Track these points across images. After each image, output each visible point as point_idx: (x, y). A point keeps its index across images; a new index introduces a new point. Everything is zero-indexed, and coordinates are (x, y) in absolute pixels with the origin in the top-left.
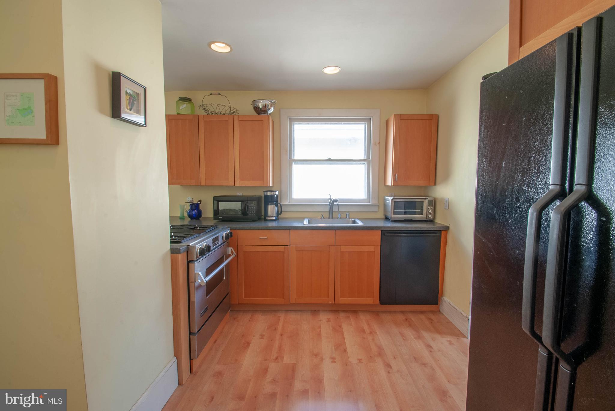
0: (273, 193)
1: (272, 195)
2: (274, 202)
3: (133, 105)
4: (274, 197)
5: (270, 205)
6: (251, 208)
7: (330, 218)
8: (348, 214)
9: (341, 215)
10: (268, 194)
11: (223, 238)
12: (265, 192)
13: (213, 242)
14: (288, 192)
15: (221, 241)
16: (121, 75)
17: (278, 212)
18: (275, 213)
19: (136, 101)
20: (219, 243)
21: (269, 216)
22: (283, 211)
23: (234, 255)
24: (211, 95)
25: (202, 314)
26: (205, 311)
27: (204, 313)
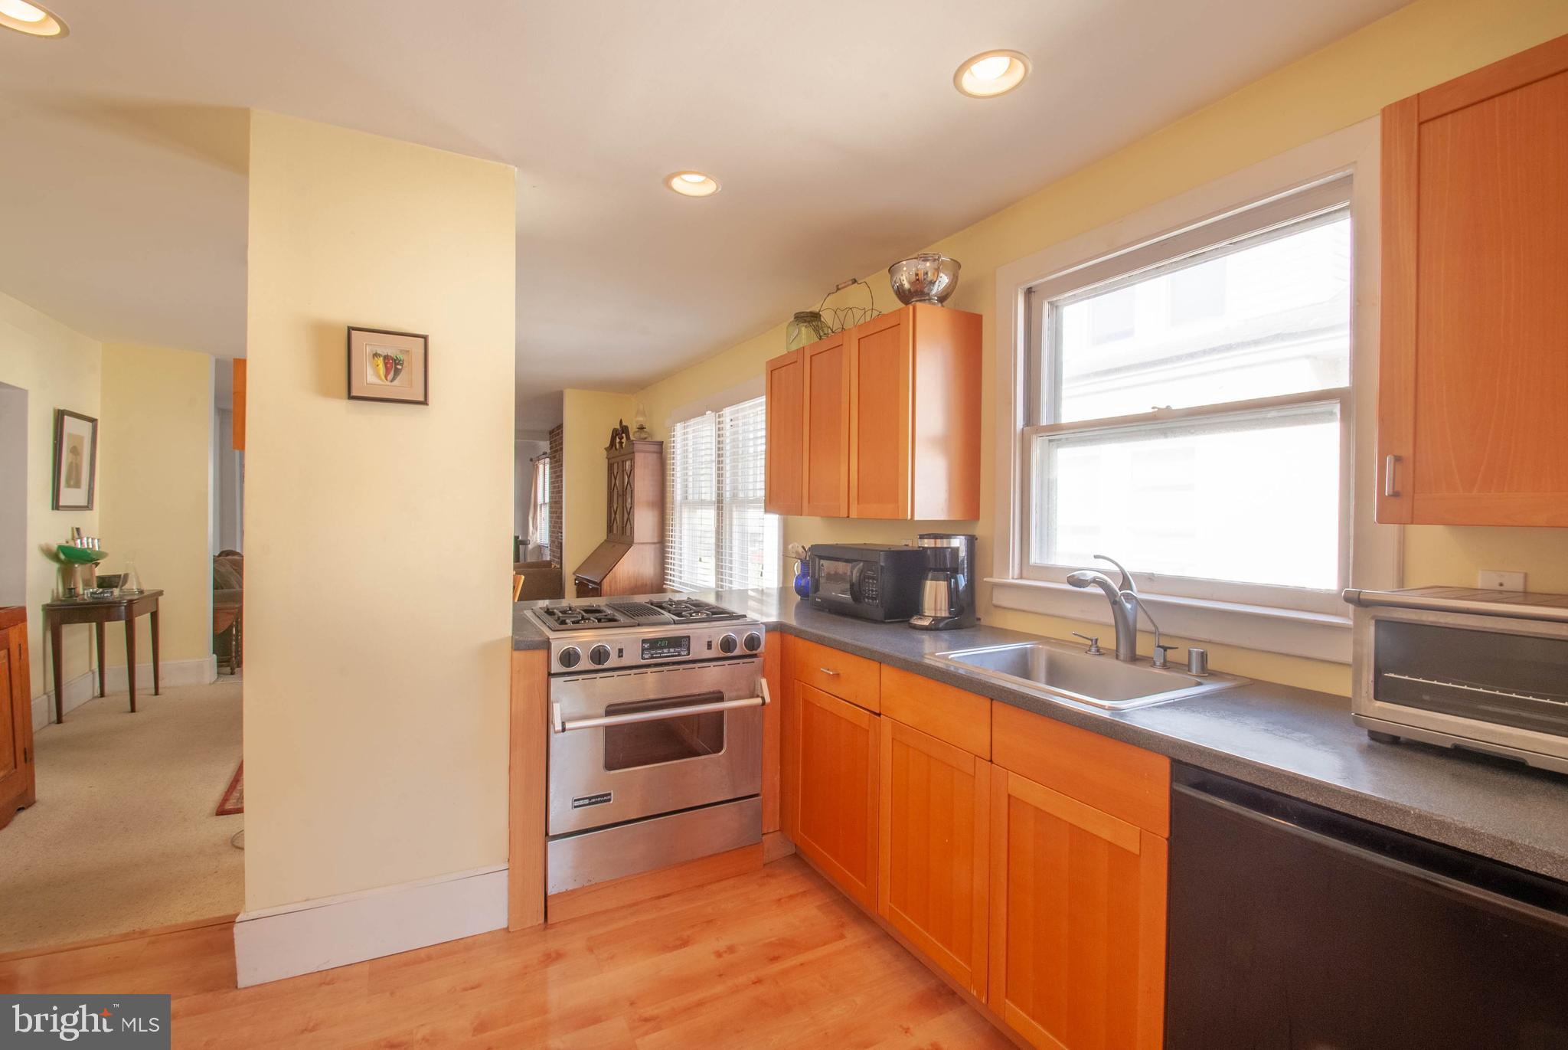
0: (940, 543)
1: (935, 549)
2: (944, 570)
3: (397, 372)
4: (945, 556)
5: (932, 580)
6: (868, 583)
7: (1122, 657)
8: (1197, 652)
9: (1168, 650)
10: (926, 546)
11: (709, 646)
12: (922, 537)
13: (646, 646)
14: (1014, 543)
15: (698, 650)
16: (350, 329)
17: (951, 604)
18: (943, 608)
19: (402, 365)
20: (689, 654)
21: (926, 614)
22: (997, 607)
23: (759, 701)
24: (838, 289)
25: (581, 803)
26: (593, 800)
27: (589, 804)
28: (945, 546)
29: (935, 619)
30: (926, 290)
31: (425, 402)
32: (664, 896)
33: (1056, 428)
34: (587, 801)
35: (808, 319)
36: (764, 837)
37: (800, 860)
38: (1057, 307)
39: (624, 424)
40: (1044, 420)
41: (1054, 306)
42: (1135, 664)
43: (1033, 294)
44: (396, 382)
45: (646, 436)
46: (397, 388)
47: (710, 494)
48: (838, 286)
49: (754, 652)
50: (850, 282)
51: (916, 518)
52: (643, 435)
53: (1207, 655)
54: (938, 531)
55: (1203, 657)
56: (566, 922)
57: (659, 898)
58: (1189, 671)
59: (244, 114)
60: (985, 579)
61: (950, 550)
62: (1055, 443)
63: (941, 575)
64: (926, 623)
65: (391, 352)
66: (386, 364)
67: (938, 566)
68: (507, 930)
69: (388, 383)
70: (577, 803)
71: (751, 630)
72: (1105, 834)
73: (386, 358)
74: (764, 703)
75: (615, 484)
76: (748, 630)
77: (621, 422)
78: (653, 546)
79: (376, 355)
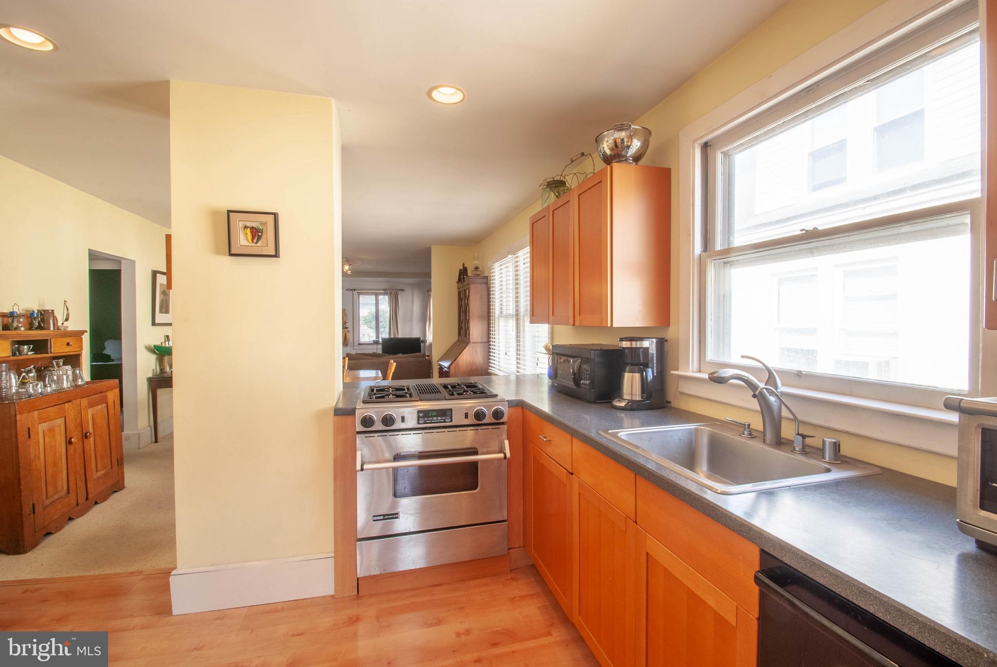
2: (639, 364)
3: (259, 238)
4: (639, 354)
5: (628, 372)
6: (584, 373)
7: (768, 441)
8: (829, 442)
9: (807, 438)
10: (624, 346)
11: (466, 416)
12: (621, 340)
13: (421, 415)
14: (693, 345)
15: (458, 419)
16: (229, 212)
17: (643, 391)
18: (638, 394)
19: (262, 233)
20: (451, 421)
21: (625, 398)
22: (682, 393)
23: (502, 455)
24: (572, 162)
25: (378, 518)
26: (386, 517)
27: (384, 519)
28: (638, 346)
29: (632, 401)
30: (623, 153)
31: (276, 255)
32: (438, 585)
33: (727, 251)
34: (382, 517)
35: (554, 186)
36: (511, 551)
37: (534, 569)
38: (729, 156)
39: (465, 266)
40: (718, 247)
41: (726, 155)
42: (779, 449)
43: (709, 147)
44: (259, 244)
45: (480, 273)
46: (260, 248)
47: (511, 311)
48: (572, 159)
49: (499, 421)
50: (580, 156)
51: (614, 326)
52: (478, 273)
53: (839, 445)
54: (635, 335)
55: (836, 447)
56: (371, 596)
57: (434, 586)
58: (823, 458)
59: (167, 83)
60: (672, 372)
61: (642, 349)
62: (728, 265)
63: (636, 368)
64: (623, 404)
65: (254, 225)
66: (252, 232)
67: (633, 362)
68: (333, 596)
69: (254, 245)
70: (375, 518)
71: (498, 405)
72: (711, 602)
73: (252, 228)
74: (505, 457)
75: (462, 305)
76: (496, 405)
77: (464, 265)
78: (482, 344)
79: (246, 227)
